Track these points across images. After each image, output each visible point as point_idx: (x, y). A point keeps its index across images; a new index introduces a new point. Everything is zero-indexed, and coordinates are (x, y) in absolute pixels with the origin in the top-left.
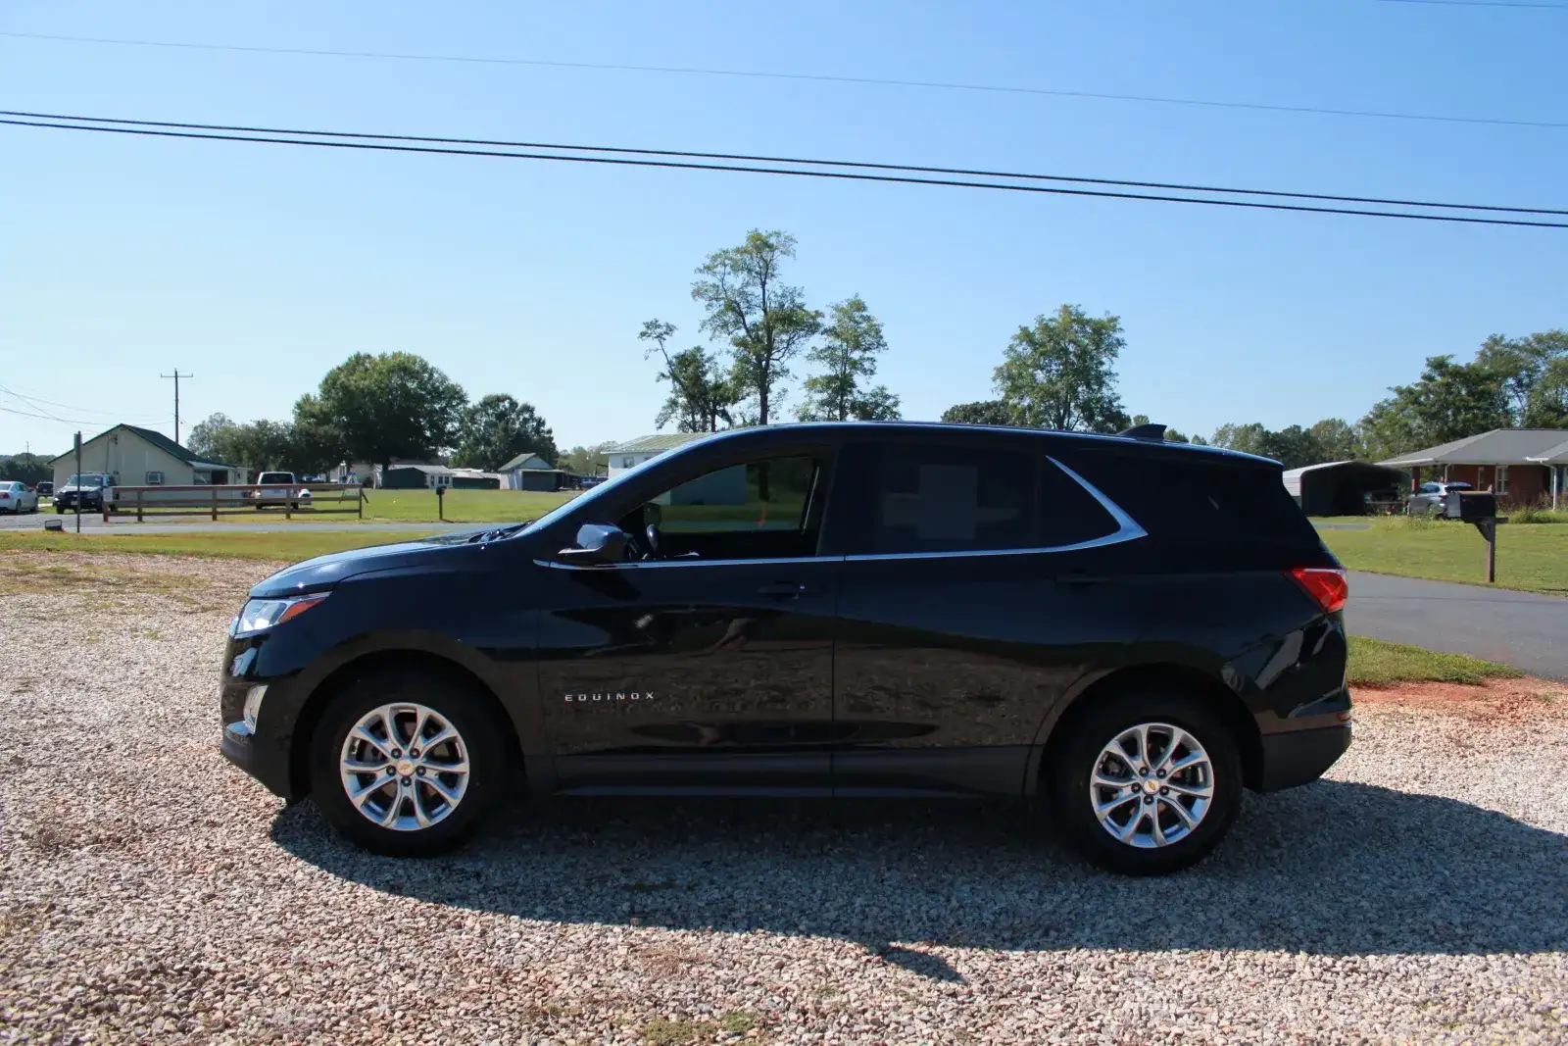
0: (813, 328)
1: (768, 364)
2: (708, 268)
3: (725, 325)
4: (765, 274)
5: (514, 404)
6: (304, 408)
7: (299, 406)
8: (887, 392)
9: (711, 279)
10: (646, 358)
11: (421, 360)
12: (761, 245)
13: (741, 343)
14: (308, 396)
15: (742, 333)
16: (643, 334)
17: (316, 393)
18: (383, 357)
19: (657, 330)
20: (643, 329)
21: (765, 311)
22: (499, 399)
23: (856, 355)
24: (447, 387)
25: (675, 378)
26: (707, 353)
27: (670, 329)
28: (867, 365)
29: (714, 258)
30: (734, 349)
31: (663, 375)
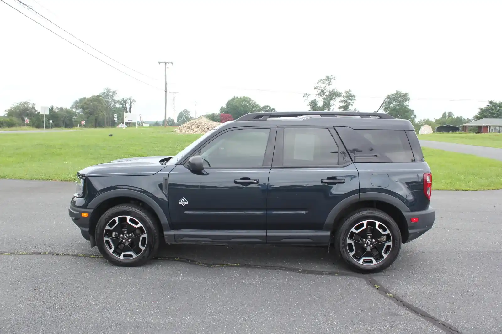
0: (339, 96)
1: (330, 103)
2: (317, 83)
3: (321, 95)
4: (330, 84)
5: (270, 108)
6: (222, 109)
7: (221, 109)
8: (356, 109)
9: (317, 85)
10: (304, 101)
11: (250, 98)
12: (328, 78)
13: (324, 99)
14: (223, 107)
15: (324, 97)
16: (304, 96)
17: (225, 106)
18: (241, 98)
19: (306, 95)
20: (304, 95)
21: (329, 91)
22: (267, 107)
23: (350, 101)
24: (256, 105)
25: (311, 106)
26: (317, 100)
27: (310, 95)
28: (352, 103)
29: (319, 81)
30: (322, 100)
31: (308, 105)
